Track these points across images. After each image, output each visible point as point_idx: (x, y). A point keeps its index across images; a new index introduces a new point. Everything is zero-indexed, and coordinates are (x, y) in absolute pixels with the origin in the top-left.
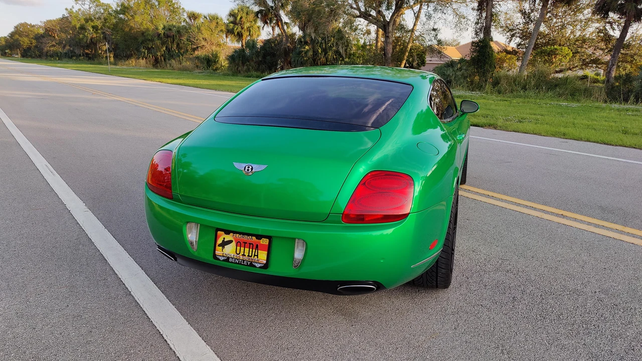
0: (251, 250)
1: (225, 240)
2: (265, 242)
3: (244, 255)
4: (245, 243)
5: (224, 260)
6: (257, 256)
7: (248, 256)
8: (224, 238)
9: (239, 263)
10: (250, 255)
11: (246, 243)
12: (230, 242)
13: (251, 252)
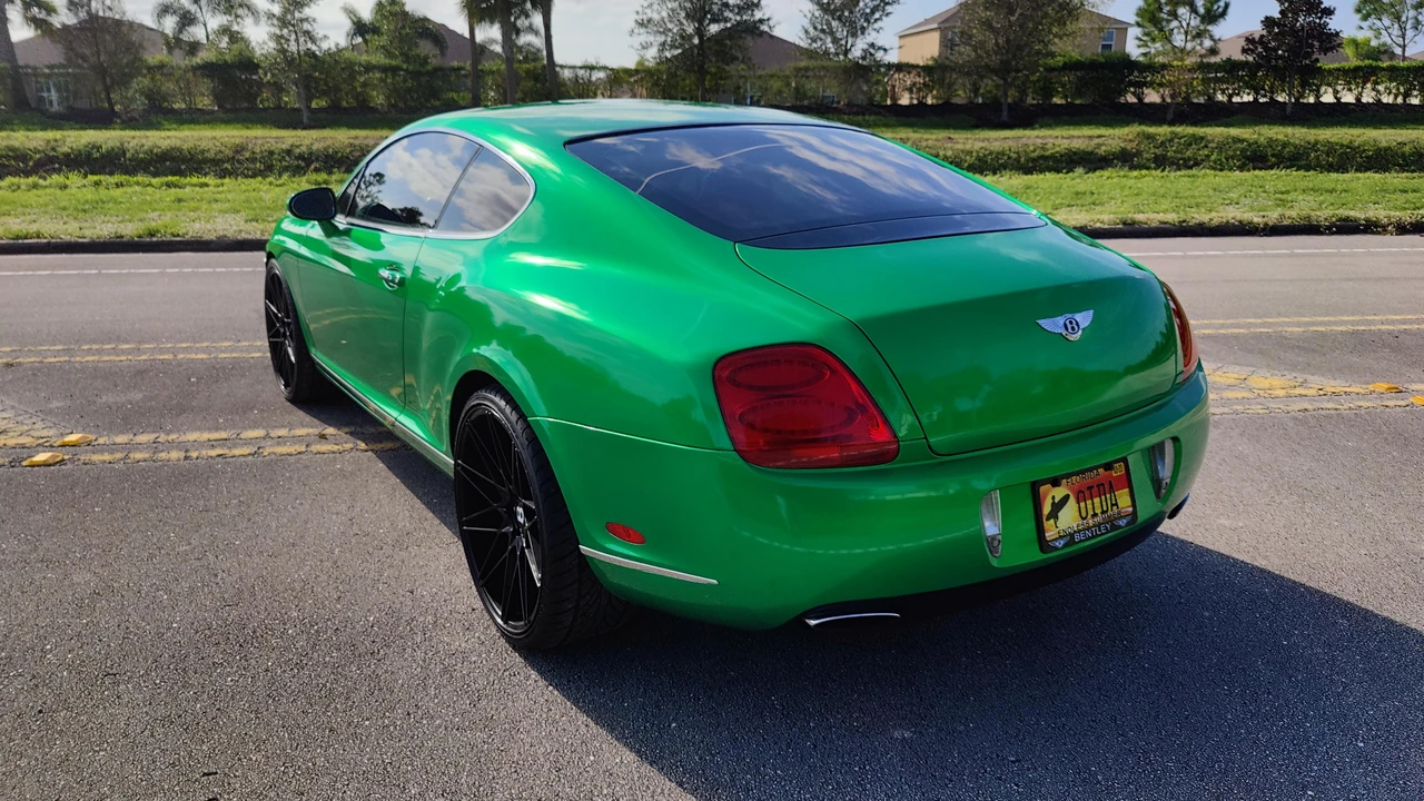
0: (1103, 497)
1: (1056, 501)
2: (1119, 470)
3: (1095, 515)
4: (1090, 488)
5: (1065, 546)
6: (1116, 504)
7: (1103, 512)
8: (1053, 498)
9: (1093, 537)
10: (1105, 509)
11: (1093, 487)
12: (1065, 499)
13: (1104, 503)
